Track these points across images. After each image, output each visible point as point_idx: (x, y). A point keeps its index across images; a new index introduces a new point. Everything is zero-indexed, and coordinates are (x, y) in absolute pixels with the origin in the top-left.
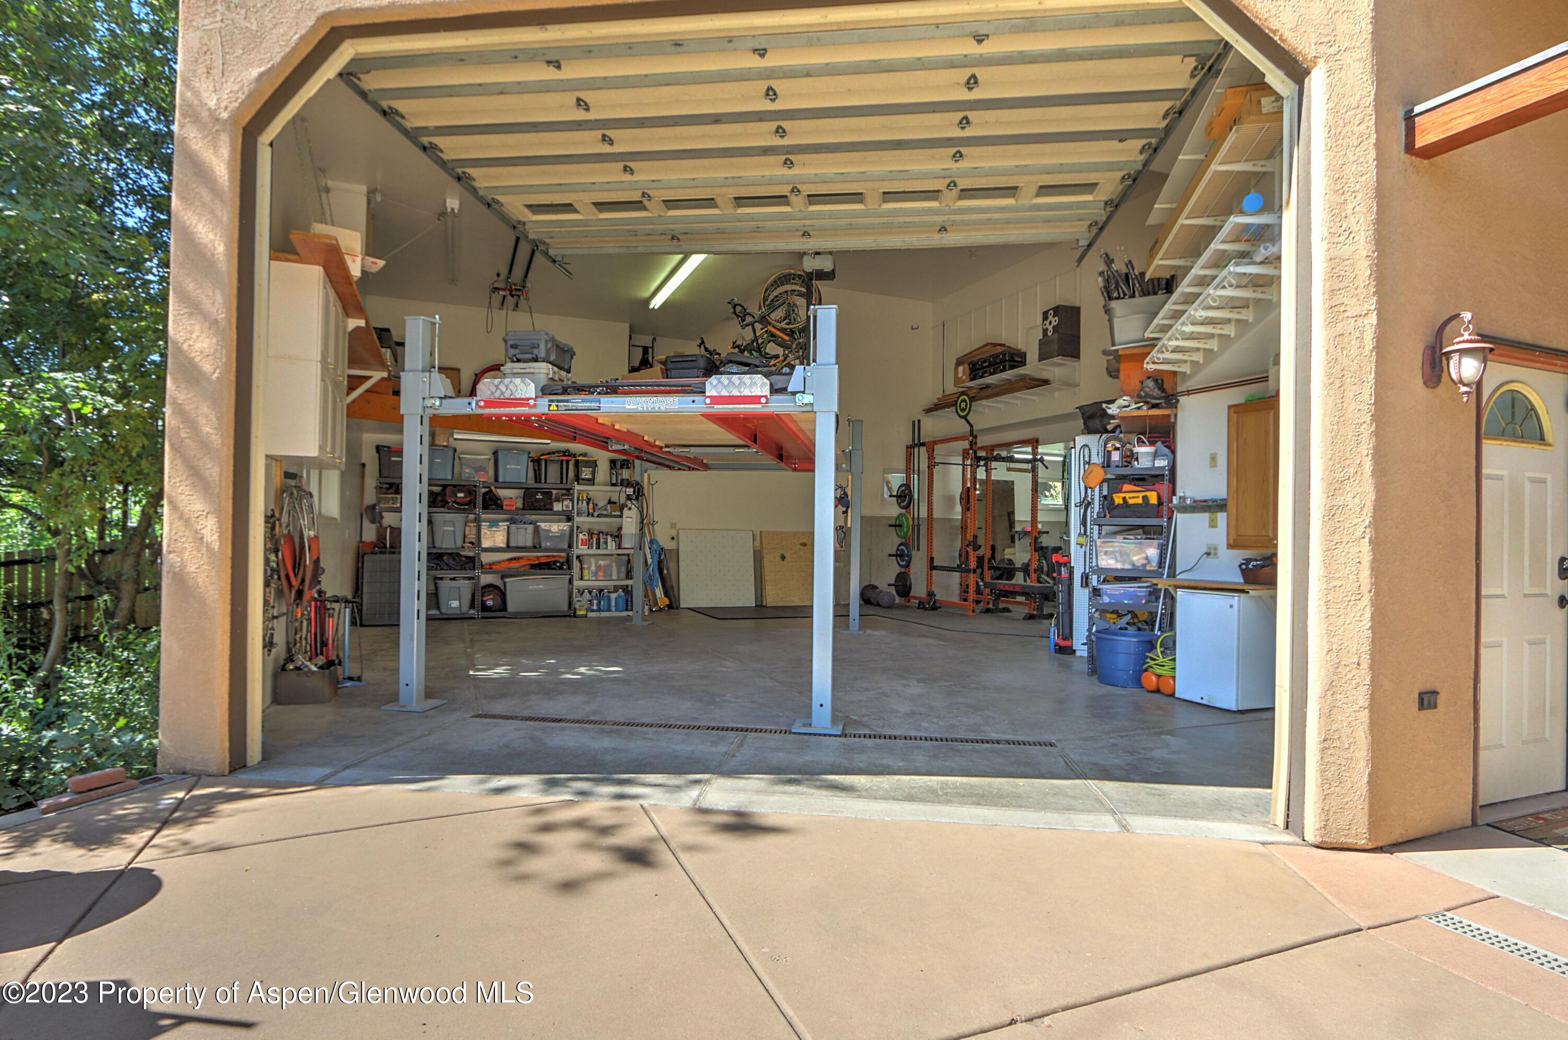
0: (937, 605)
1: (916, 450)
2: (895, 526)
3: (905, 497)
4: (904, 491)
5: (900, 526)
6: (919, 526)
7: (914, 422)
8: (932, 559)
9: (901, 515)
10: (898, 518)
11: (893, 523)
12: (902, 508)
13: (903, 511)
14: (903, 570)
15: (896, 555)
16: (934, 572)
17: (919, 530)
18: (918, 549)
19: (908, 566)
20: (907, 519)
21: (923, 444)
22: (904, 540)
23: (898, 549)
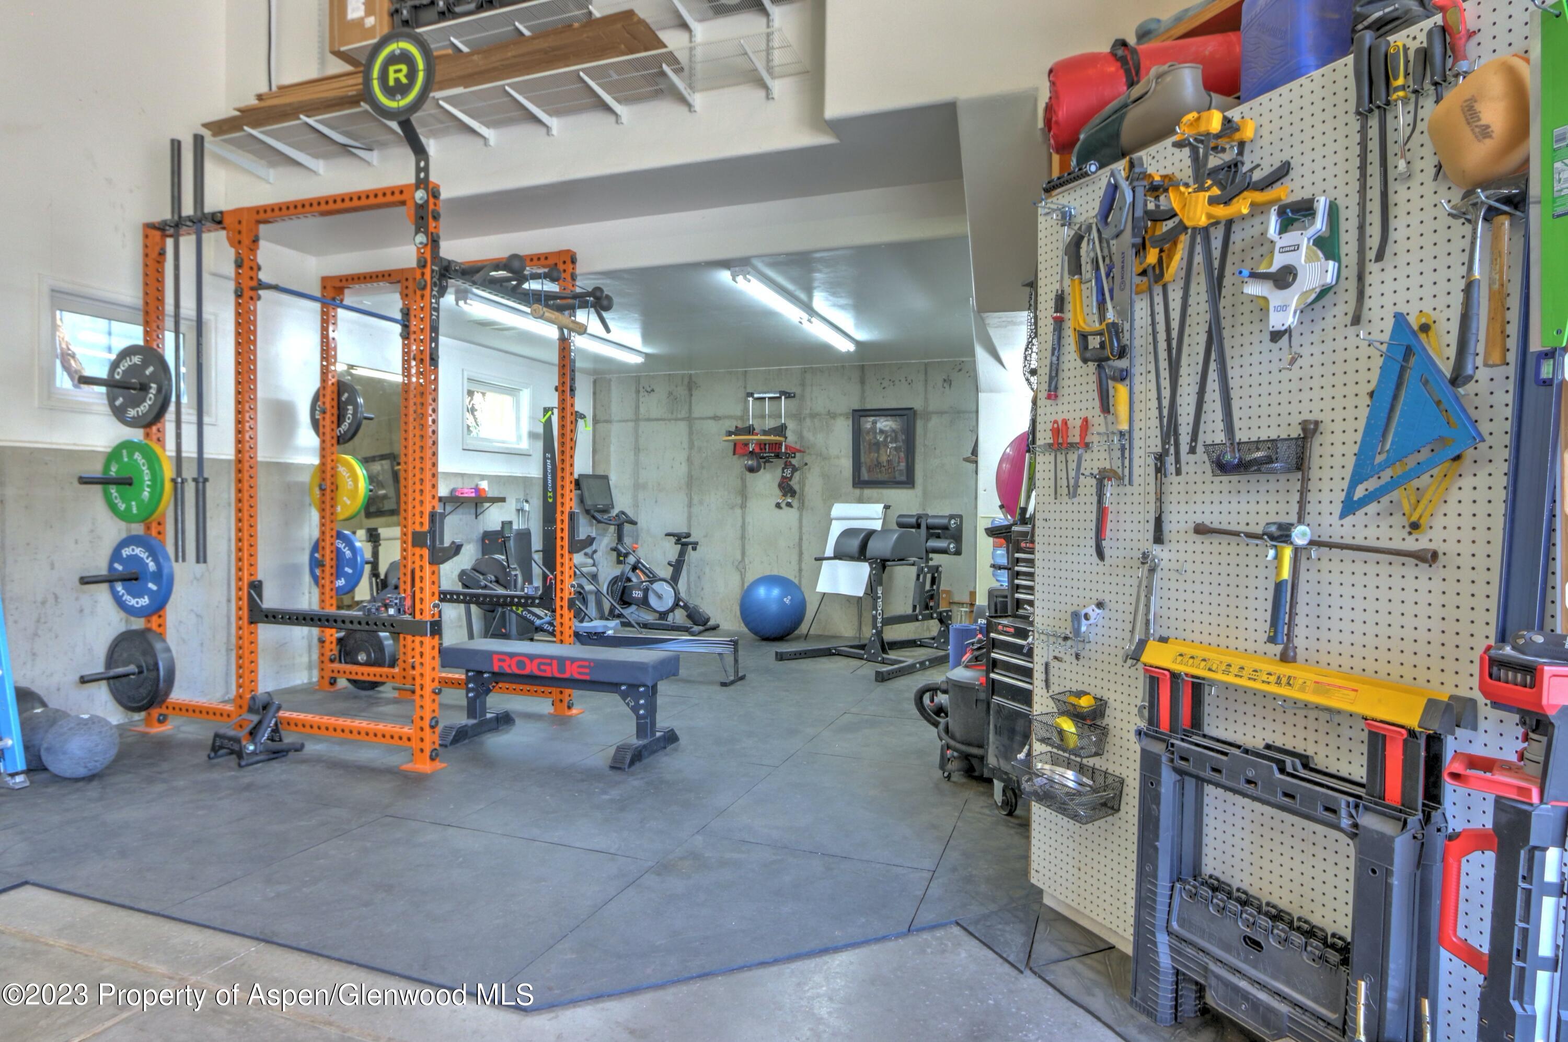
0: (289, 738)
1: (187, 243)
2: (105, 482)
3: (144, 388)
4: (132, 369)
5: (126, 482)
6: (201, 482)
7: (176, 146)
8: (256, 587)
9: (127, 445)
10: (114, 455)
11: (96, 469)
12: (132, 423)
13: (136, 435)
14: (138, 624)
15: (110, 580)
16: (266, 633)
17: (201, 496)
18: (201, 557)
19: (158, 607)
20: (153, 461)
21: (218, 220)
22: (138, 529)
23: (116, 555)
